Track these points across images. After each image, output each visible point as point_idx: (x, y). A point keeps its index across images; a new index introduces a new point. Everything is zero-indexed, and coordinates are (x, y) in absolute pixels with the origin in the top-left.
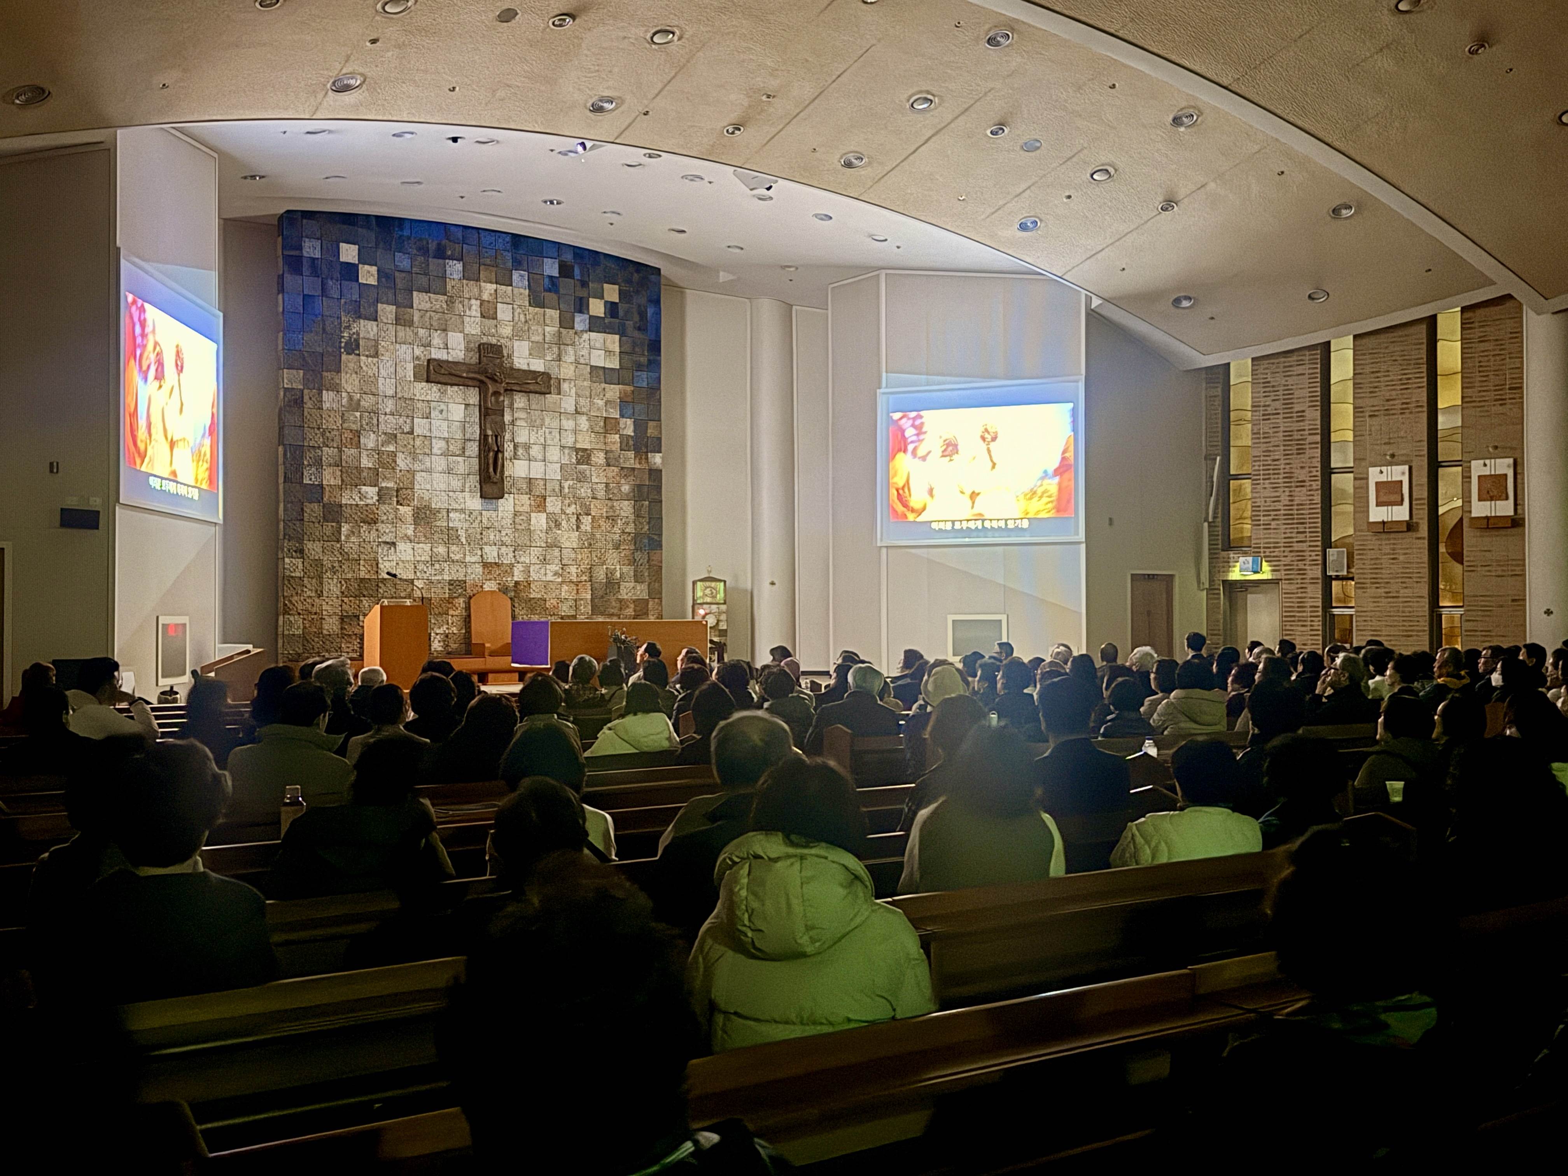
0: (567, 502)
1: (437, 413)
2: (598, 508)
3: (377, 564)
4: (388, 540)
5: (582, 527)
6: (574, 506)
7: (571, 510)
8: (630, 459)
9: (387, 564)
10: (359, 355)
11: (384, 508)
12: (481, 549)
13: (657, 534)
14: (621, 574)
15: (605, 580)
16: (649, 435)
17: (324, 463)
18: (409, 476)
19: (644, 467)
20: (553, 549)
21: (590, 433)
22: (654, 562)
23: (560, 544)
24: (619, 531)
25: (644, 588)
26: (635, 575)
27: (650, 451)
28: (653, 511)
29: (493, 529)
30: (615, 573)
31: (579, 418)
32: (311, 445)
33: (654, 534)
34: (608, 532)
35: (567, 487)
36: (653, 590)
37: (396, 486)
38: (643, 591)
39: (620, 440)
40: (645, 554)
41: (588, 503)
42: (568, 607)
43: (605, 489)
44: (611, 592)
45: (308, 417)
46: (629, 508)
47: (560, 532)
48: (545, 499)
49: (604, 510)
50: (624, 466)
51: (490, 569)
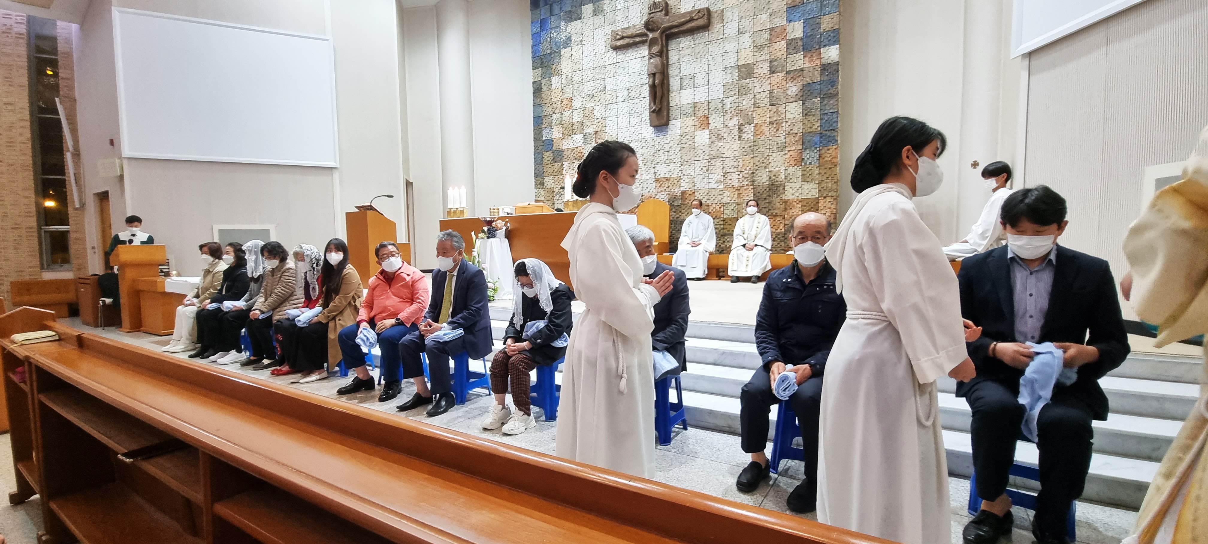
0: (729, 116)
1: (621, 70)
2: (762, 116)
5: (744, 136)
6: (736, 118)
7: (734, 122)
8: (799, 61)
10: (571, 46)
12: (654, 167)
13: (831, 130)
14: (786, 175)
15: (767, 183)
16: (822, 30)
17: (553, 124)
18: (602, 121)
19: (815, 65)
20: (715, 160)
21: (752, 48)
22: (826, 159)
23: (722, 155)
24: (784, 134)
25: (814, 187)
26: (802, 175)
27: (825, 46)
28: (827, 106)
29: (663, 151)
30: (779, 175)
31: (742, 38)
32: (546, 114)
33: (826, 130)
34: (771, 137)
35: (729, 103)
36: (825, 188)
37: (594, 130)
38: (812, 190)
39: (787, 45)
40: (816, 151)
41: (750, 113)
42: (730, 210)
43: (768, 96)
44: (775, 194)
45: (544, 97)
46: (796, 109)
47: (722, 144)
48: (708, 117)
49: (768, 116)
50: (791, 69)
51: (661, 183)
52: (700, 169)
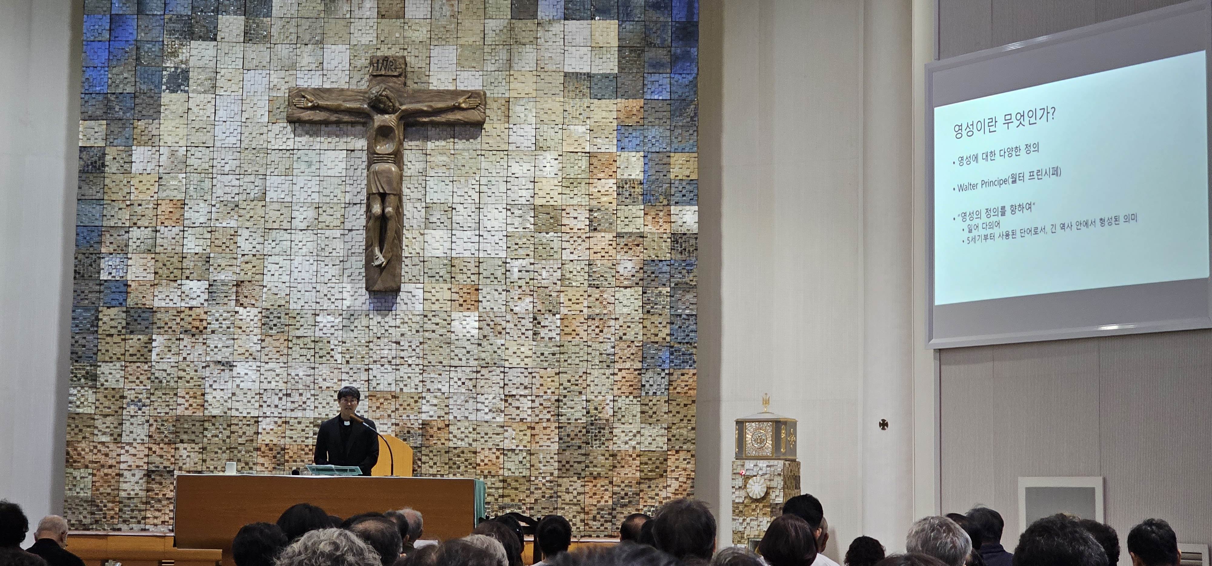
0: (515, 293)
1: (303, 166)
2: (575, 304)
3: (203, 395)
4: (219, 359)
5: (543, 332)
6: (529, 299)
7: (524, 306)
8: (637, 218)
9: (218, 394)
10: (187, 92)
11: (218, 311)
12: (367, 370)
13: (687, 343)
14: (616, 409)
15: (584, 420)
16: (672, 176)
17: (130, 249)
18: (255, 262)
19: (662, 230)
20: (490, 369)
21: (560, 179)
22: (679, 389)
23: (503, 362)
24: (613, 339)
25: (660, 433)
26: (642, 412)
27: (677, 203)
28: (680, 303)
29: (386, 340)
30: (603, 408)
31: (541, 157)
32: (113, 225)
33: (680, 343)
34: (590, 340)
35: (516, 270)
36: (677, 437)
37: (235, 277)
38: (657, 438)
39: (618, 187)
40: (663, 375)
41: (554, 294)
42: (517, 462)
43: (586, 269)
44: (596, 440)
45: (111, 185)
46: (632, 300)
47: (503, 342)
48: (477, 290)
49: (586, 304)
50: (623, 231)
51: (382, 400)
52: (460, 383)
